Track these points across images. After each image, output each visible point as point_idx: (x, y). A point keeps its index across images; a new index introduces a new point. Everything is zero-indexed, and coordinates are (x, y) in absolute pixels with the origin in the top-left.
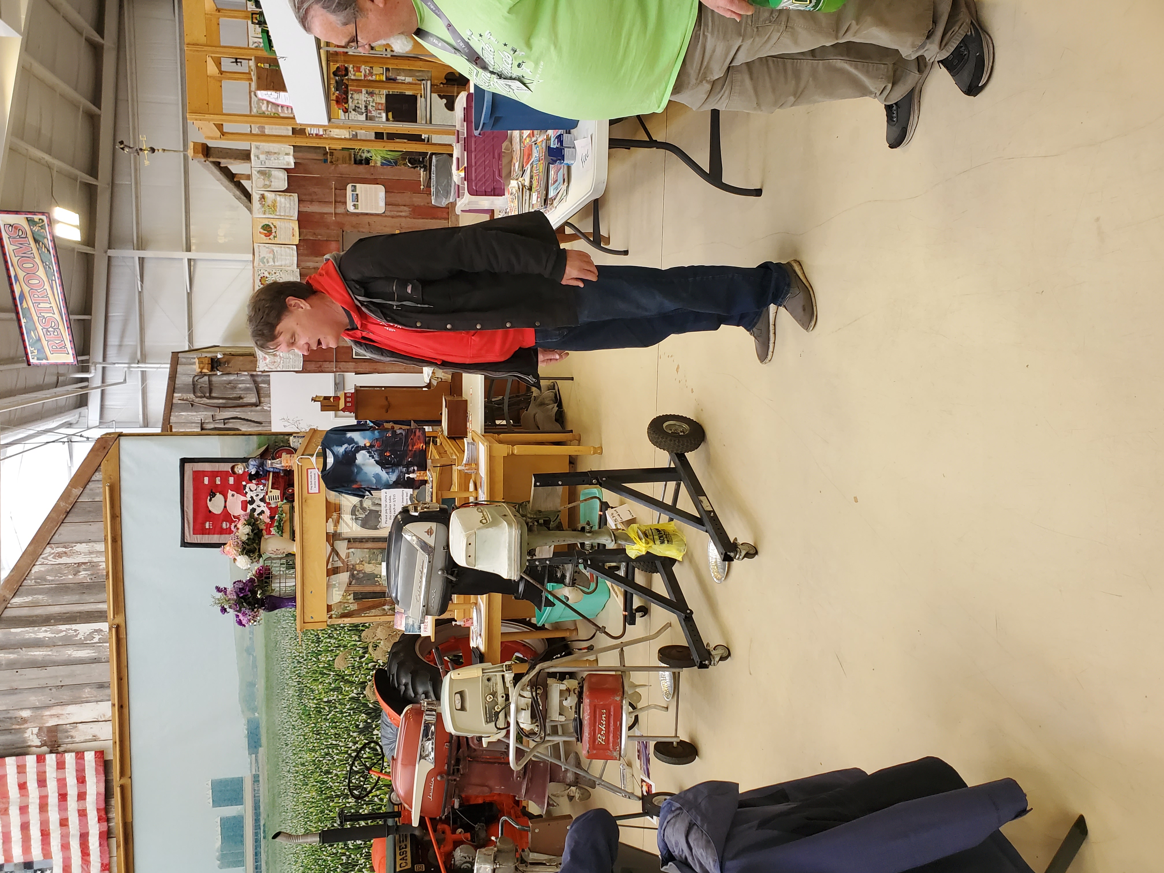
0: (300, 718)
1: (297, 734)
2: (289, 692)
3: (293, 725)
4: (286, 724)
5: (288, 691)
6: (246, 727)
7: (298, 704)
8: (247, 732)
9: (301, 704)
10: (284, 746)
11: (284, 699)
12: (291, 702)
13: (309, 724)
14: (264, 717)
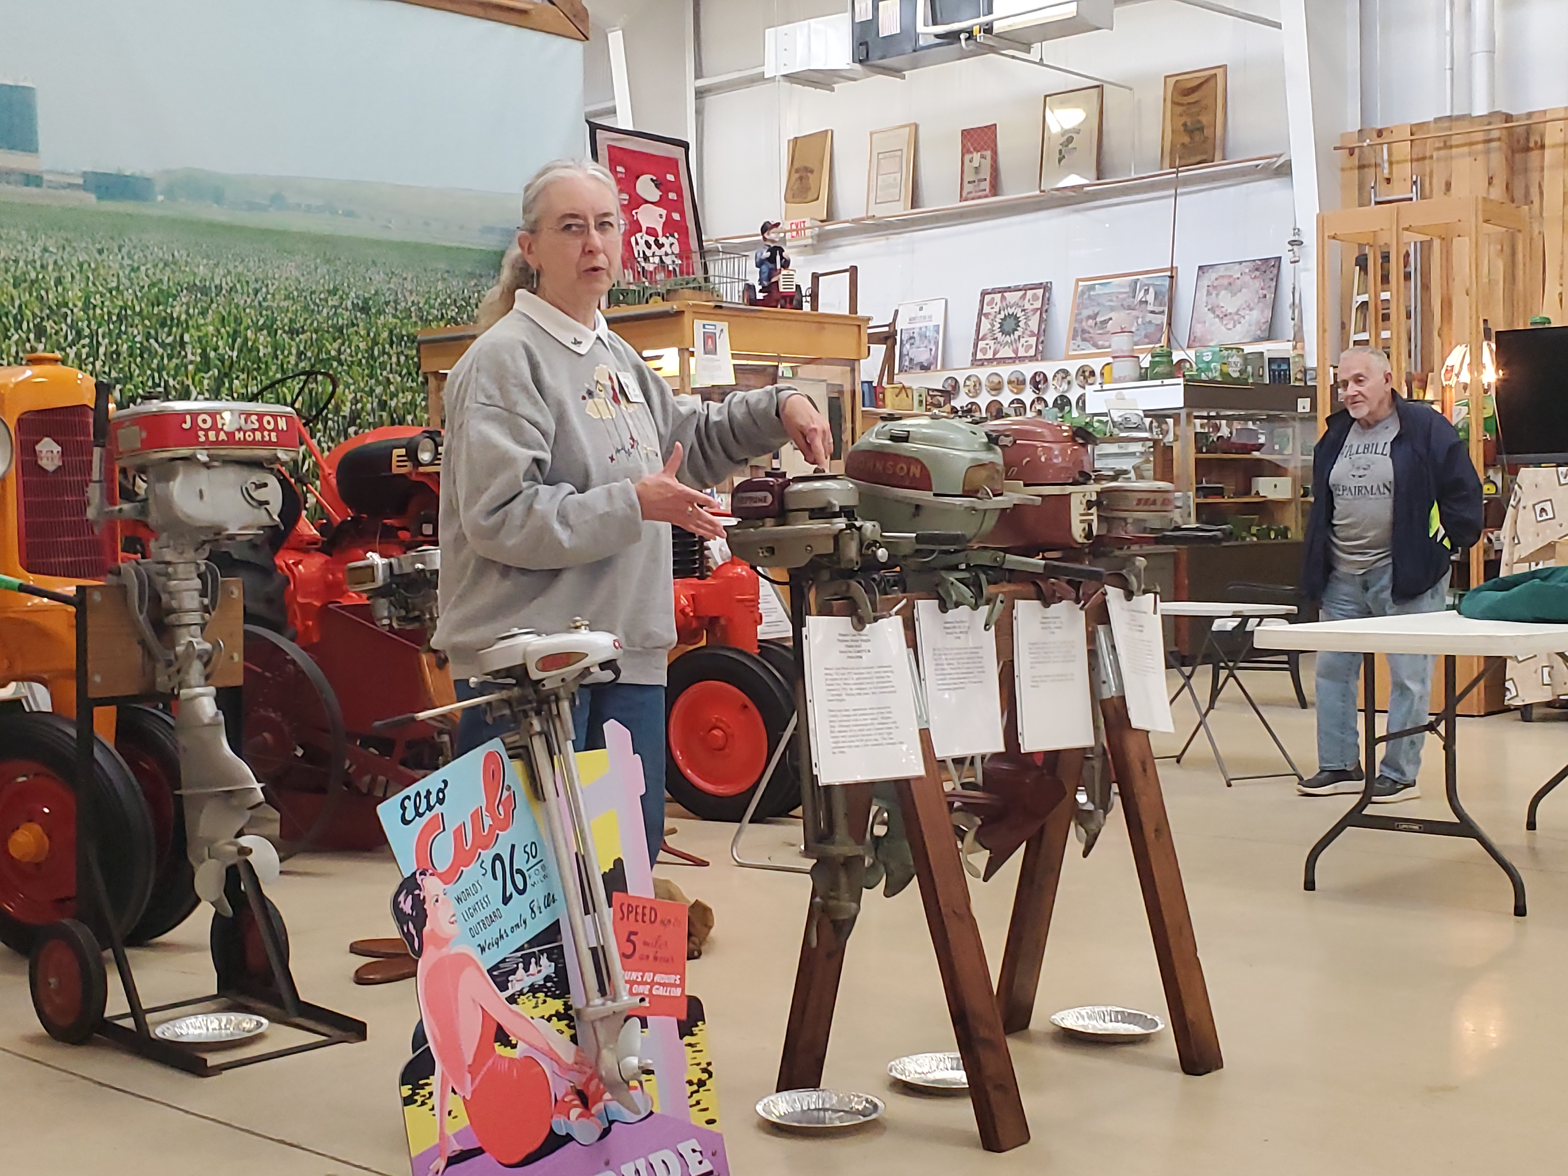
0: (152, 285)
1: (121, 274)
2: (201, 267)
3: (138, 268)
4: (141, 255)
5: (204, 266)
6: (138, 174)
7: (179, 284)
8: (128, 173)
9: (179, 289)
10: (98, 246)
11: (188, 255)
12: (183, 268)
13: (140, 301)
14: (156, 212)
